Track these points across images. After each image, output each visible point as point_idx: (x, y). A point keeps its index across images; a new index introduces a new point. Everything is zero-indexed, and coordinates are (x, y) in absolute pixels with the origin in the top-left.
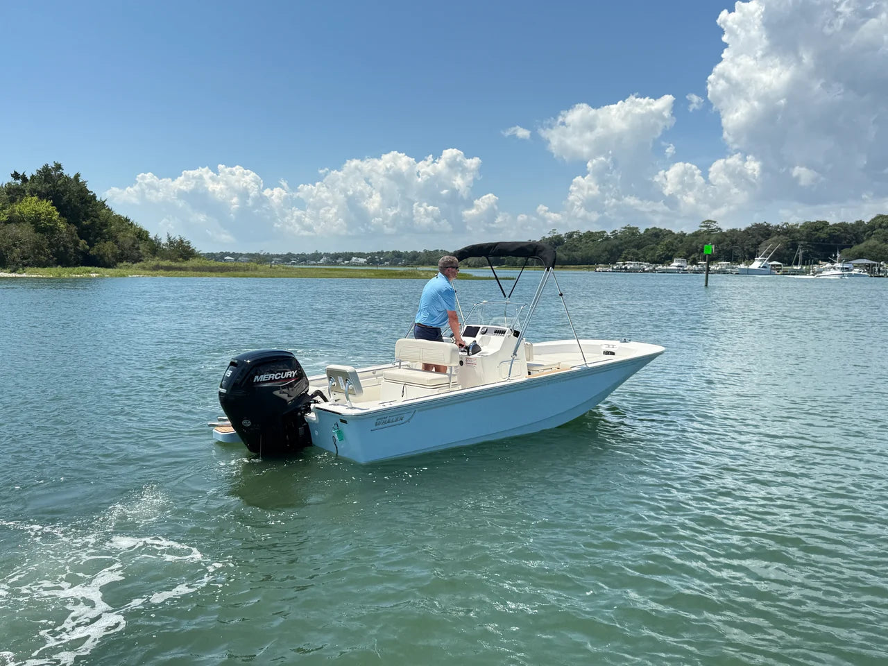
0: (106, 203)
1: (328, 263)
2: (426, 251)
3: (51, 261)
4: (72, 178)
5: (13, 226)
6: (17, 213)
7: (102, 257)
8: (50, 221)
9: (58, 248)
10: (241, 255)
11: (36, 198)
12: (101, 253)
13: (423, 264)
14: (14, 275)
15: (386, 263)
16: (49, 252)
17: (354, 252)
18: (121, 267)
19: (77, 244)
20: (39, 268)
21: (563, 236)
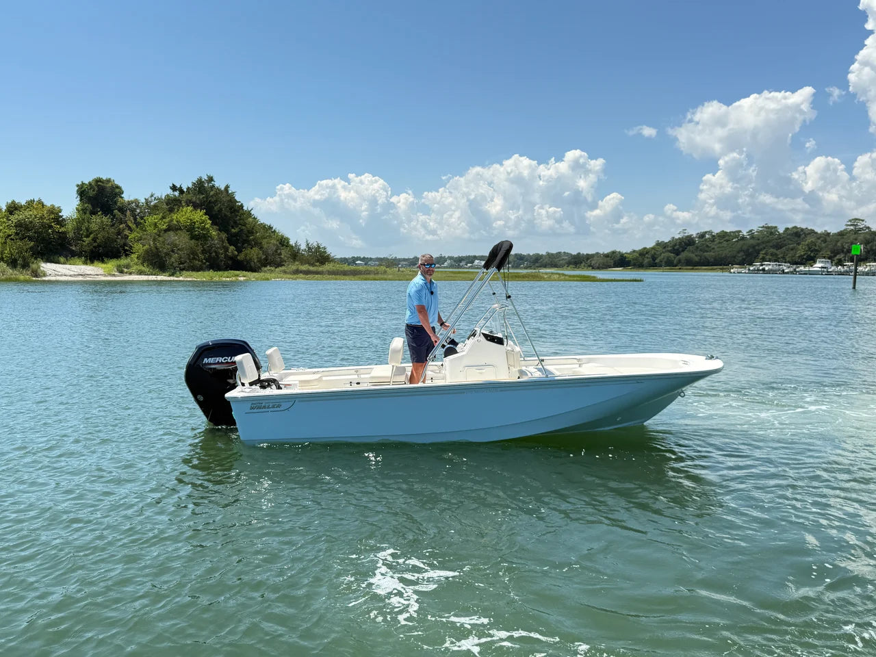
0: (252, 212)
1: (451, 266)
2: (548, 254)
3: (204, 266)
4: (223, 189)
5: (171, 233)
6: (175, 222)
7: (249, 261)
8: (203, 229)
9: (211, 254)
10: (371, 259)
11: (190, 208)
12: (248, 258)
13: (545, 266)
14: (170, 278)
16: (203, 257)
17: (477, 255)
18: (265, 272)
19: (226, 249)
20: (194, 273)
21: (695, 236)
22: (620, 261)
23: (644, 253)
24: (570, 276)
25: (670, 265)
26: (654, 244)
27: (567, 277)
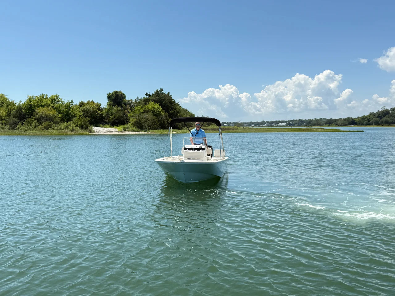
0: (179, 104)
1: (268, 126)
2: (316, 119)
3: (159, 127)
4: (167, 94)
5: (145, 114)
6: (147, 109)
8: (159, 111)
9: (161, 122)
10: (231, 123)
11: (153, 103)
13: (314, 125)
14: (145, 133)
15: (296, 125)
16: (158, 124)
17: (280, 120)
18: (184, 129)
19: (168, 120)
20: (154, 130)
21: (390, 110)
22: (352, 122)
23: (364, 118)
24: (327, 129)
25: (377, 124)
26: (369, 114)
27: (325, 130)
